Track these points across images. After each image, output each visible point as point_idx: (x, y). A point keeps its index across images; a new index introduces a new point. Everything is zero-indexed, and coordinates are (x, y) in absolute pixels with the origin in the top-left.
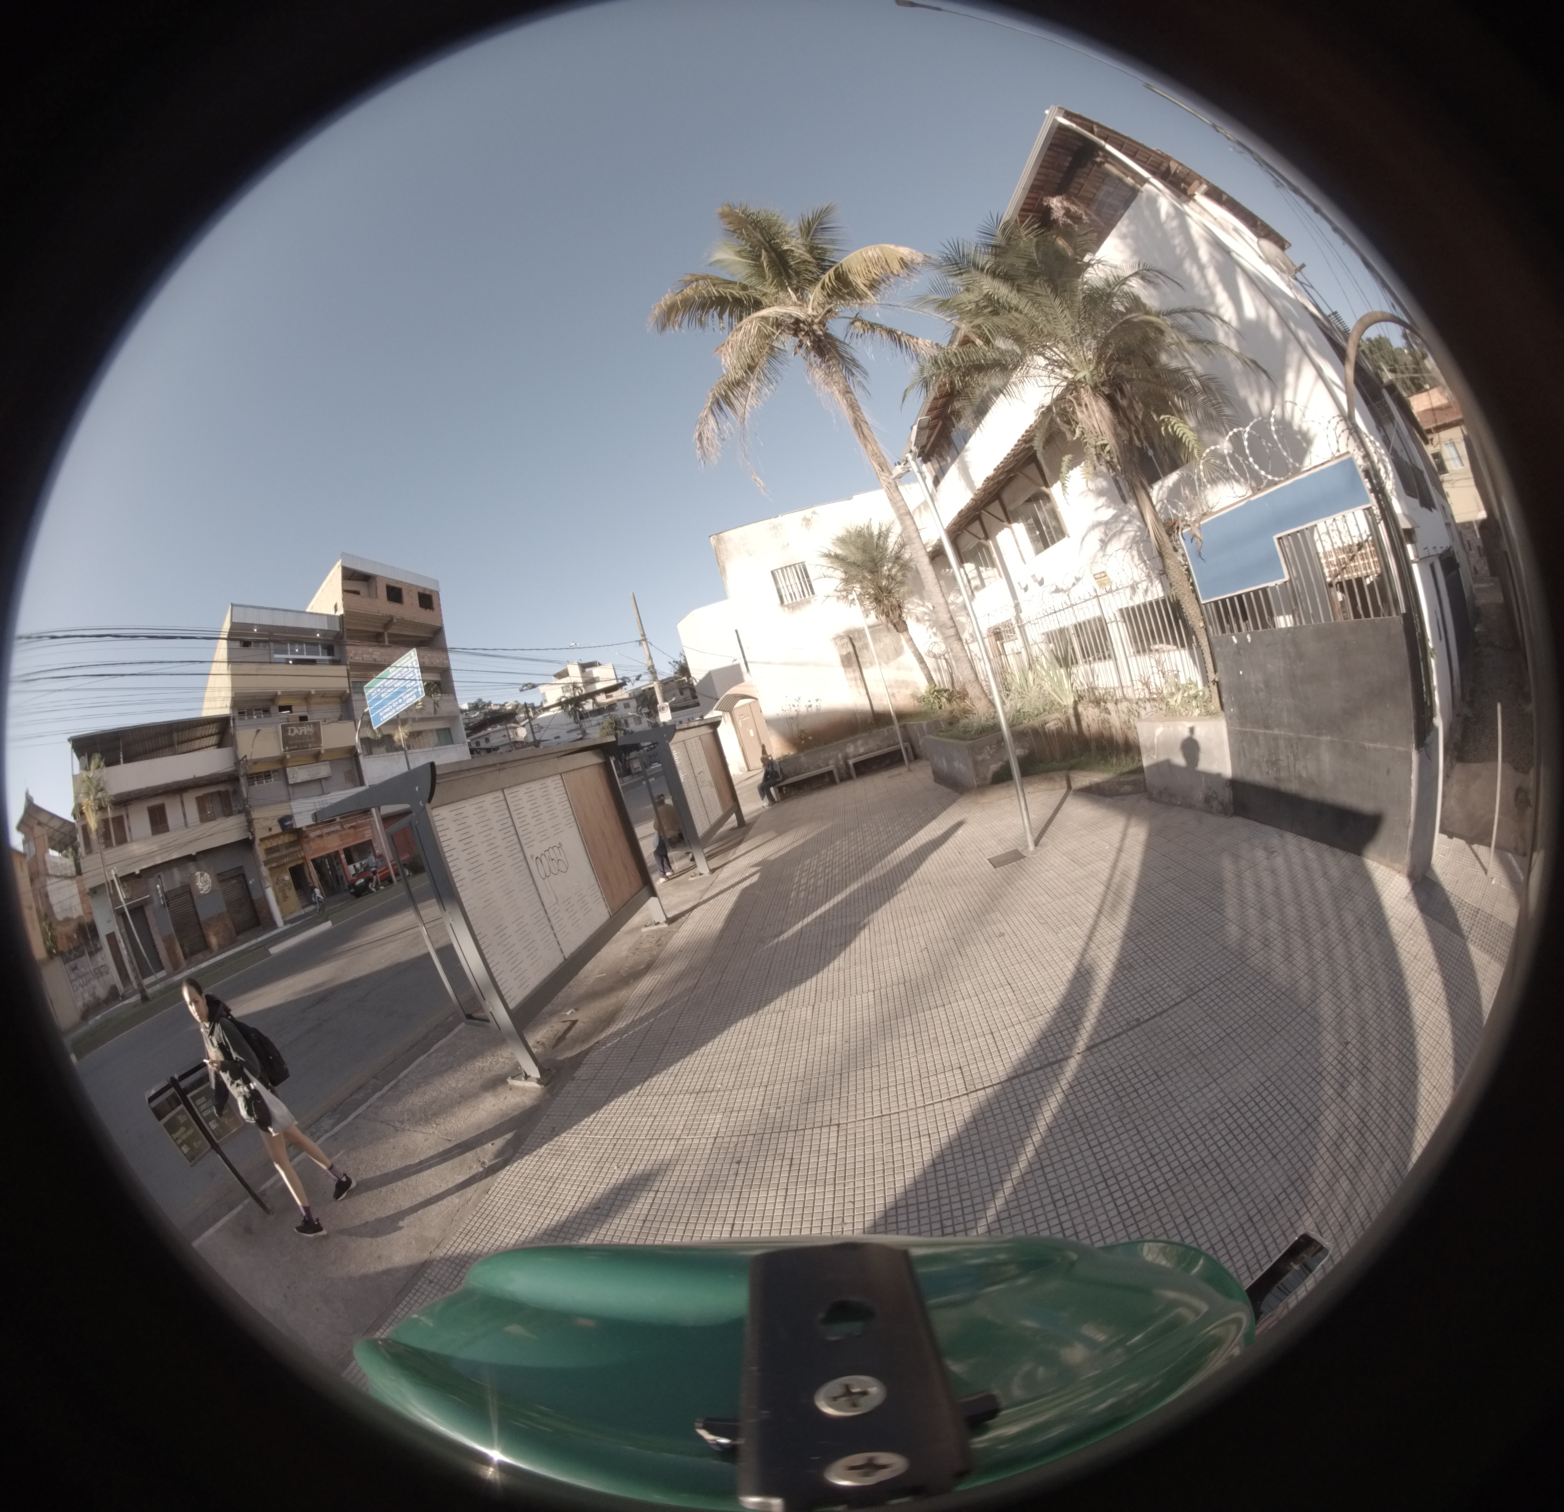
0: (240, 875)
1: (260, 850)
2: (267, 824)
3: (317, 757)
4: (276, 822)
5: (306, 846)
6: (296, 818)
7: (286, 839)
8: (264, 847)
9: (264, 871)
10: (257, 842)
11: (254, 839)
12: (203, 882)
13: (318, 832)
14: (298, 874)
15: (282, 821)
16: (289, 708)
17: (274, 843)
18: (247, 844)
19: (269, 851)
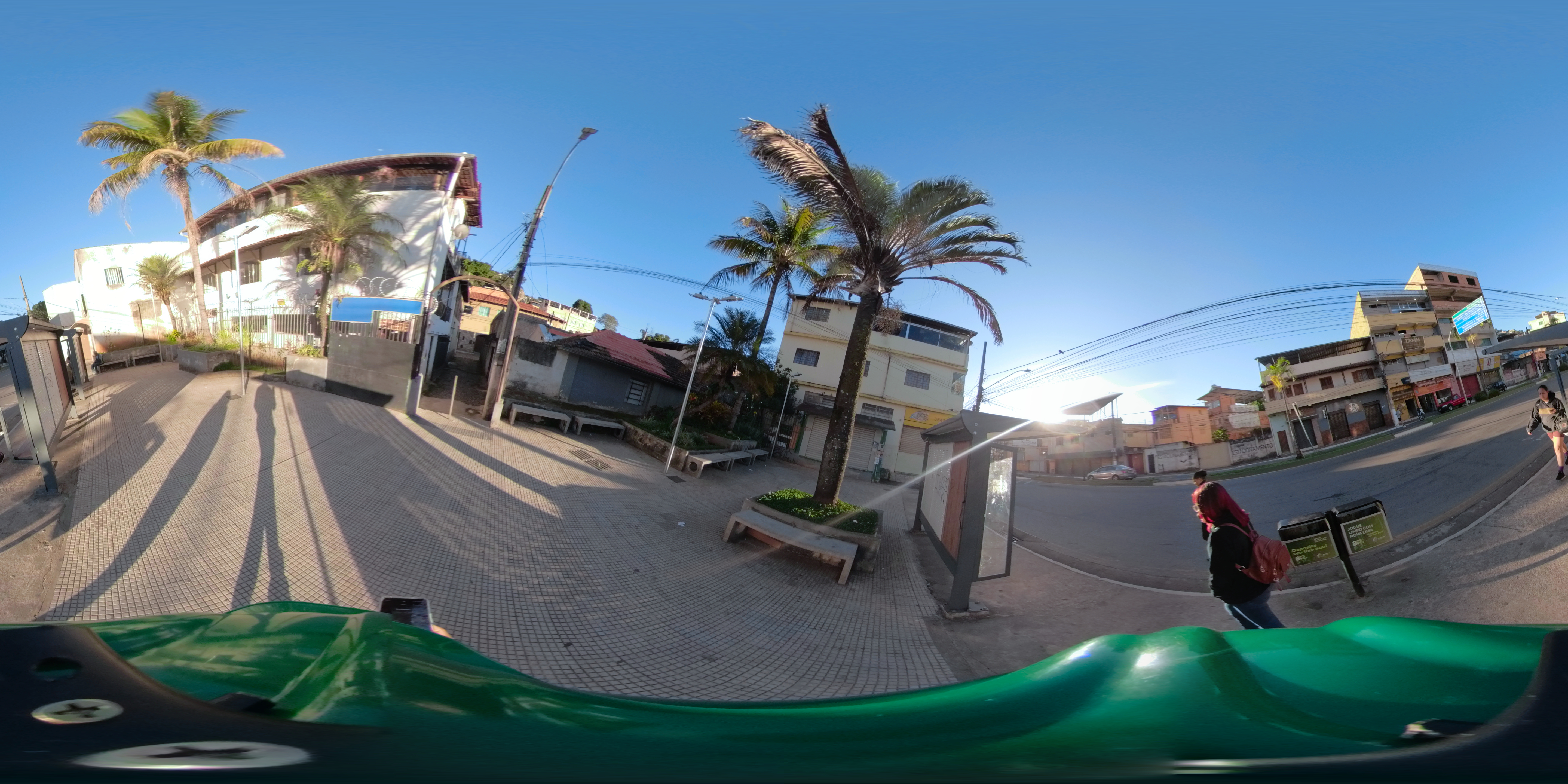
0: (1377, 405)
1: (1390, 393)
2: (1396, 381)
3: (1422, 352)
4: (1400, 380)
5: (1415, 391)
6: (1411, 378)
7: (1405, 388)
8: (1392, 391)
9: (1392, 402)
10: (1389, 389)
11: (1387, 388)
12: (1353, 408)
13: (1423, 384)
14: (1410, 404)
15: (1403, 380)
16: (1404, 332)
17: (1398, 390)
18: (1383, 391)
19: (1394, 393)
